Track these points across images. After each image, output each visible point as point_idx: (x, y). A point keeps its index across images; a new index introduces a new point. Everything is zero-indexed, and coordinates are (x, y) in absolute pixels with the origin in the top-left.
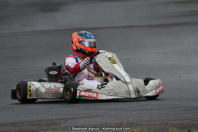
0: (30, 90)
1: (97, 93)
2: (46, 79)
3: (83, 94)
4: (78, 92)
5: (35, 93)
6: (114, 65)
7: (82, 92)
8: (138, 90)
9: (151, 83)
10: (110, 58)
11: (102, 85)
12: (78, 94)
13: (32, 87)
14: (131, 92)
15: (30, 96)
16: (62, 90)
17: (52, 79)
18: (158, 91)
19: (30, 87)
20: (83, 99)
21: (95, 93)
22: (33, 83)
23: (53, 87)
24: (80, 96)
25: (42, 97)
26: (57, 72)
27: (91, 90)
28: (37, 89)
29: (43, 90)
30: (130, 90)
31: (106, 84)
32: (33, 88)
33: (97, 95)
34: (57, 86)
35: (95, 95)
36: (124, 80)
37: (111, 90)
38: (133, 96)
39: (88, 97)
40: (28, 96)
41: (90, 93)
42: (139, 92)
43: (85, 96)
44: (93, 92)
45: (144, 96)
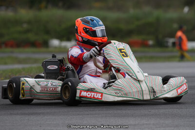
0: (23, 88)
1: (102, 94)
2: (43, 75)
3: (84, 94)
4: (78, 92)
5: (28, 92)
6: (125, 58)
7: (83, 92)
8: (153, 89)
9: (172, 81)
10: (120, 50)
11: (109, 83)
12: (78, 95)
13: (26, 84)
14: (144, 92)
15: (23, 96)
16: (59, 89)
17: (50, 75)
18: (179, 91)
19: (23, 84)
20: (84, 101)
21: (100, 93)
22: (27, 79)
23: (49, 85)
24: (81, 97)
25: (37, 97)
26: (57, 67)
27: (94, 89)
28: (31, 88)
29: (38, 89)
30: (144, 89)
31: (113, 82)
32: (26, 86)
33: (102, 96)
34: (54, 84)
35: (99, 96)
36: (135, 78)
37: (119, 90)
38: (147, 97)
39: (90, 98)
40: (21, 96)
41: (93, 94)
42: (154, 92)
43: (86, 97)
44: (97, 92)
45: (161, 97)
